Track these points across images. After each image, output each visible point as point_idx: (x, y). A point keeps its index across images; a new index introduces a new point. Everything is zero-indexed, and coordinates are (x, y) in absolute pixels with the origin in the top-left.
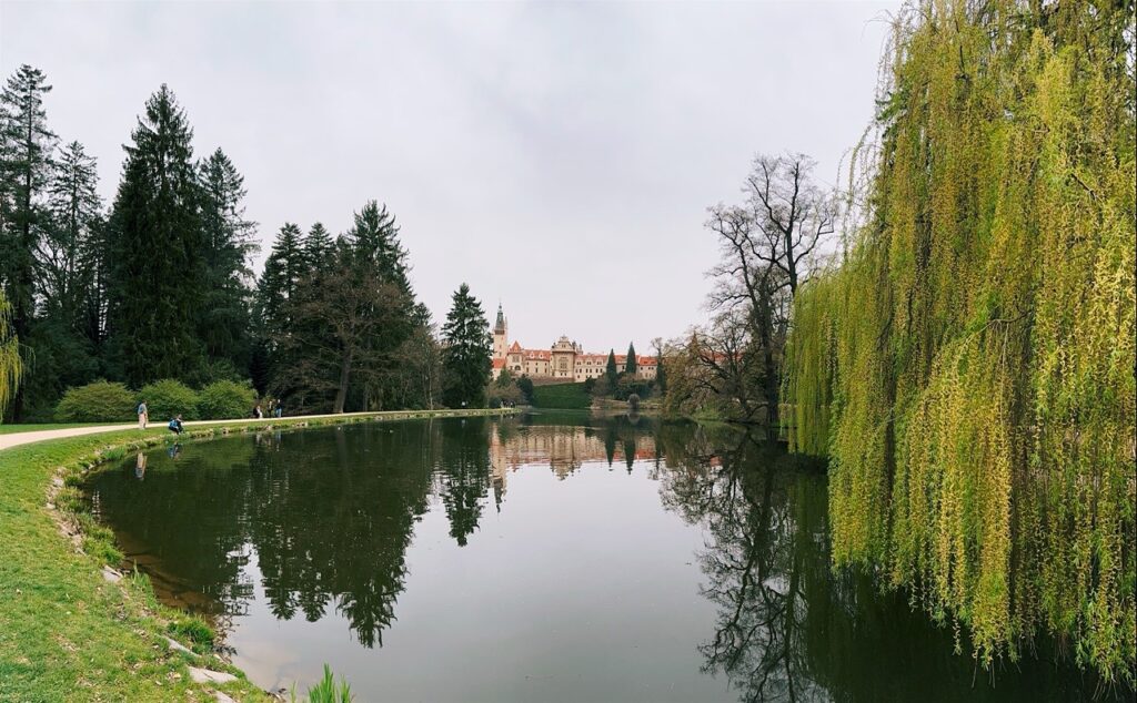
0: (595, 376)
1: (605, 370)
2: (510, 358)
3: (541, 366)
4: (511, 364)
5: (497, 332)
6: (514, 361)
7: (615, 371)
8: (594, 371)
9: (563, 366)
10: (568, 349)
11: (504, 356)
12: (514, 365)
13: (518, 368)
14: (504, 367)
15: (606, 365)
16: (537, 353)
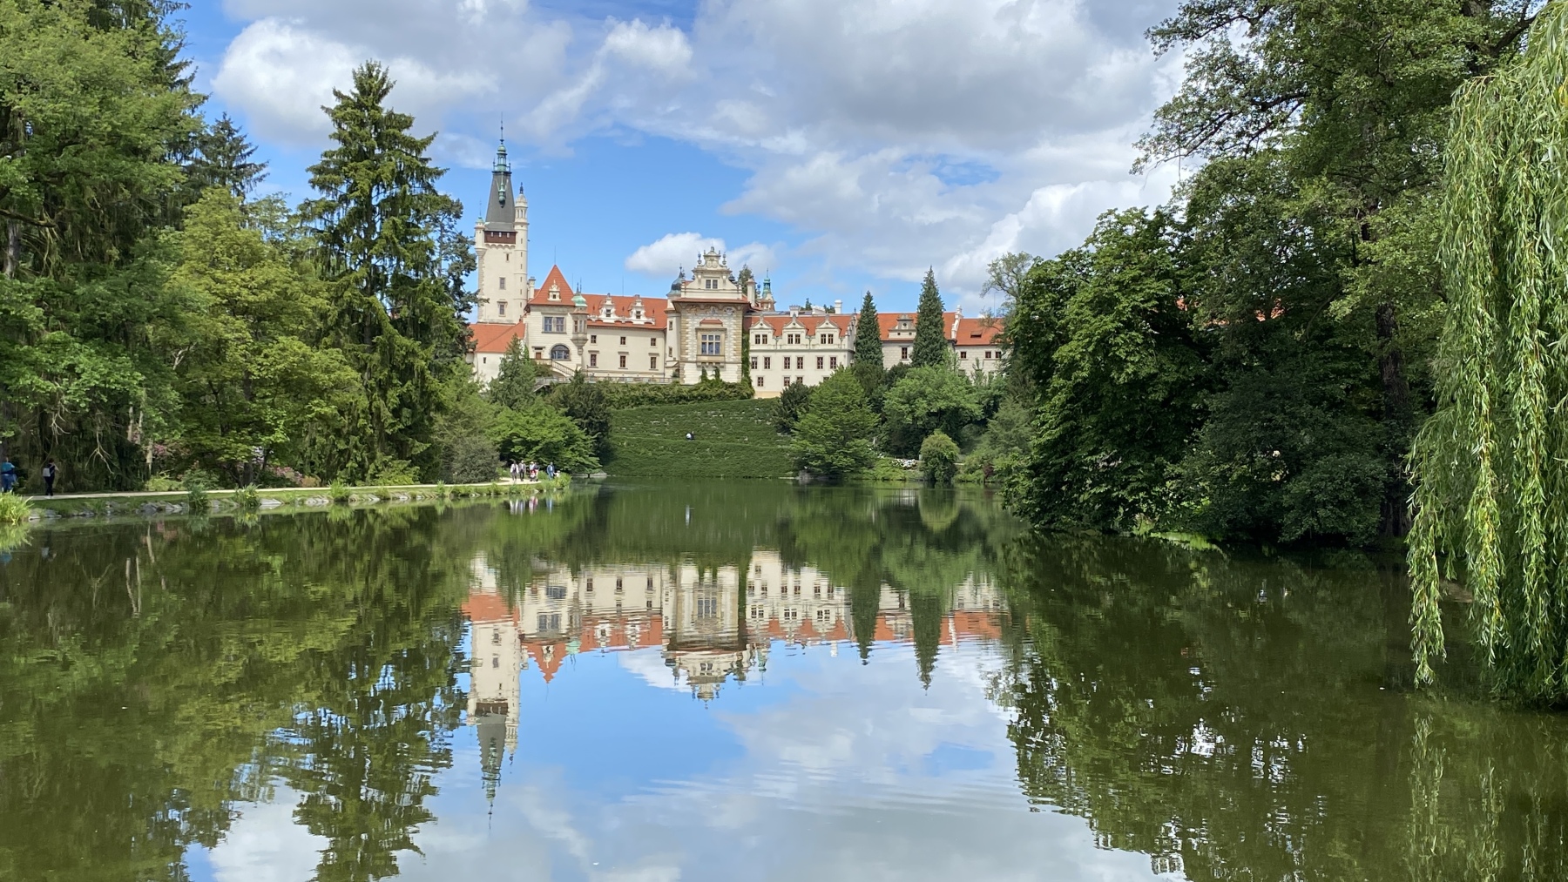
0: (813, 377)
1: (843, 360)
2: (535, 320)
3: (638, 346)
4: (538, 338)
5: (491, 236)
6: (547, 329)
7: (878, 361)
8: (811, 361)
9: (711, 346)
10: (728, 292)
11: (514, 313)
12: (550, 341)
13: (560, 352)
14: (514, 348)
15: (846, 344)
16: (623, 305)
